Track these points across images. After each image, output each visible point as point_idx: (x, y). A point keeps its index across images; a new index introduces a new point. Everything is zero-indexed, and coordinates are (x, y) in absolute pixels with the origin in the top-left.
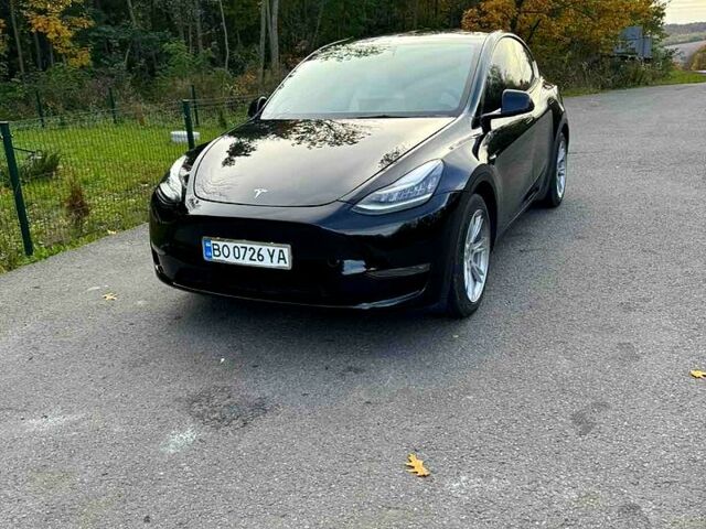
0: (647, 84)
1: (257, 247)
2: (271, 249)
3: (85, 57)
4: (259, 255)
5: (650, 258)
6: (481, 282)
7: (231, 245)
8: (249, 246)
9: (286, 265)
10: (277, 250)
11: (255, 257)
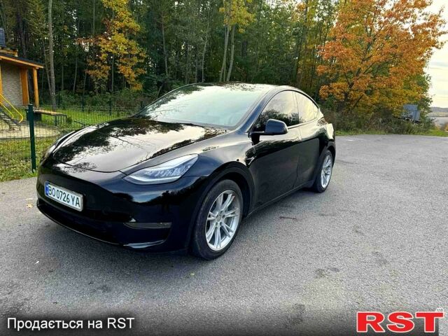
0: (414, 134)
1: (67, 193)
2: (73, 195)
3: (140, 87)
4: (67, 198)
5: (359, 237)
6: (230, 237)
7: (56, 189)
8: (63, 192)
9: (79, 208)
10: (76, 197)
11: (66, 199)
